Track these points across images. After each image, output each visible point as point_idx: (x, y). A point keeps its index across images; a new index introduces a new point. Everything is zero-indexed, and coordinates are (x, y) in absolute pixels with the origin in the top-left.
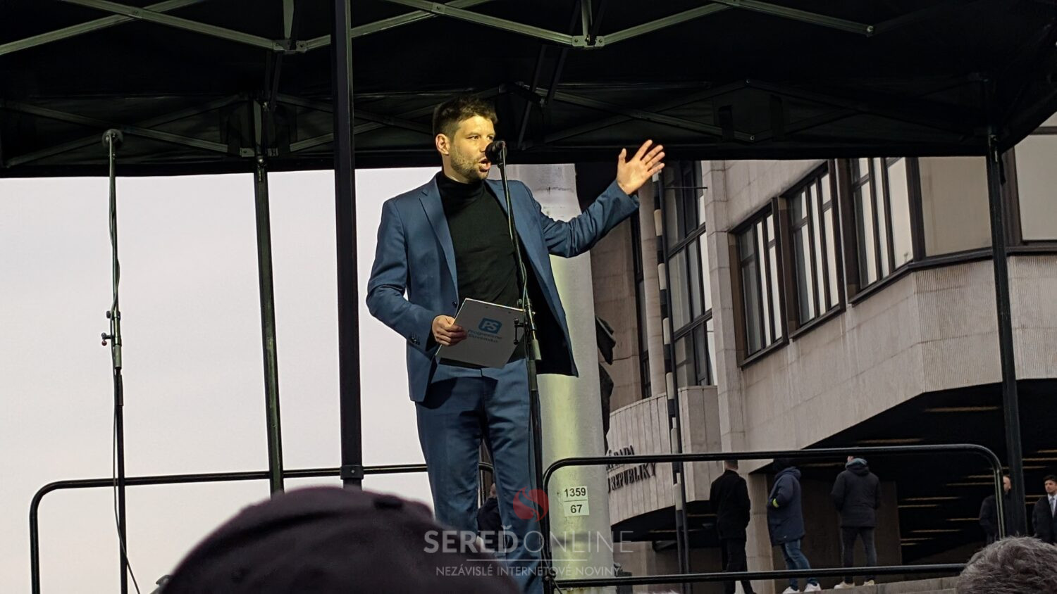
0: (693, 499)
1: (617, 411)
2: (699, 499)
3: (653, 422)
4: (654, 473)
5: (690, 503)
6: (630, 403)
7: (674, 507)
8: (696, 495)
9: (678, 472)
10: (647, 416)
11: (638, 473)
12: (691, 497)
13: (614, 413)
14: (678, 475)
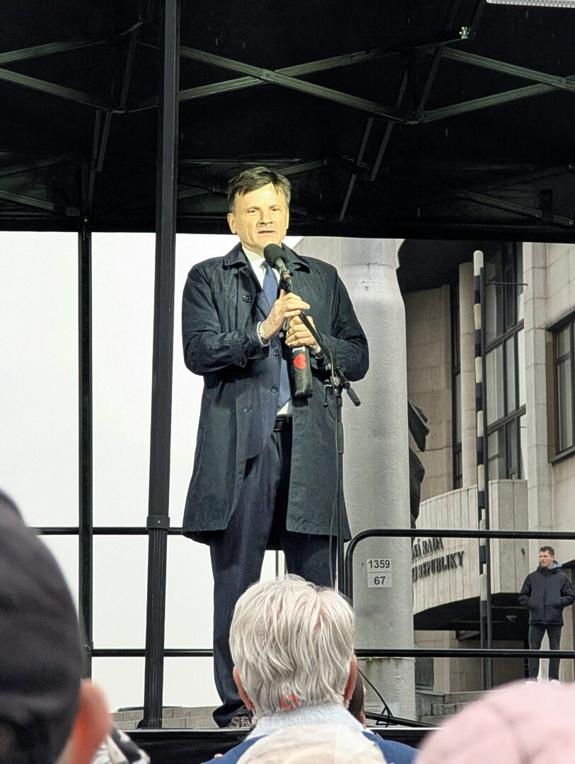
0: (498, 591)
1: (427, 501)
2: (504, 591)
3: (463, 513)
4: (461, 563)
5: (494, 595)
6: (441, 494)
7: (478, 598)
8: (501, 586)
9: (485, 562)
10: (457, 506)
11: (445, 563)
12: (496, 590)
13: (424, 502)
14: (485, 566)
